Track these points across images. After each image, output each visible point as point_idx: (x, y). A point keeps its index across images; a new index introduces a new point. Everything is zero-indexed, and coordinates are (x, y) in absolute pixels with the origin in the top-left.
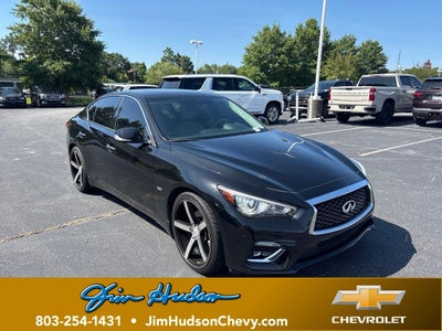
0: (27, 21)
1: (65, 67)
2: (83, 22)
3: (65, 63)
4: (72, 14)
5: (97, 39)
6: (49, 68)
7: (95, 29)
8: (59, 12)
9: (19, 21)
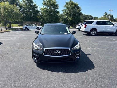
0: (66, 9)
1: (72, 19)
2: (78, 8)
3: (72, 18)
4: (76, 6)
5: (81, 12)
6: (69, 19)
7: (81, 9)
8: (73, 6)
9: (64, 9)
